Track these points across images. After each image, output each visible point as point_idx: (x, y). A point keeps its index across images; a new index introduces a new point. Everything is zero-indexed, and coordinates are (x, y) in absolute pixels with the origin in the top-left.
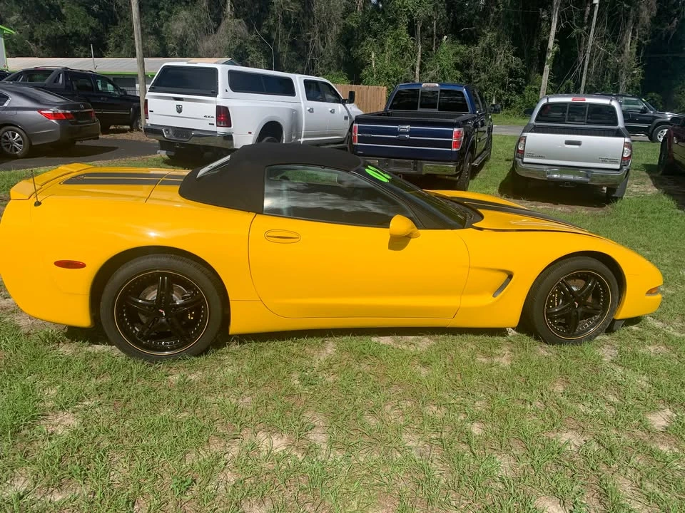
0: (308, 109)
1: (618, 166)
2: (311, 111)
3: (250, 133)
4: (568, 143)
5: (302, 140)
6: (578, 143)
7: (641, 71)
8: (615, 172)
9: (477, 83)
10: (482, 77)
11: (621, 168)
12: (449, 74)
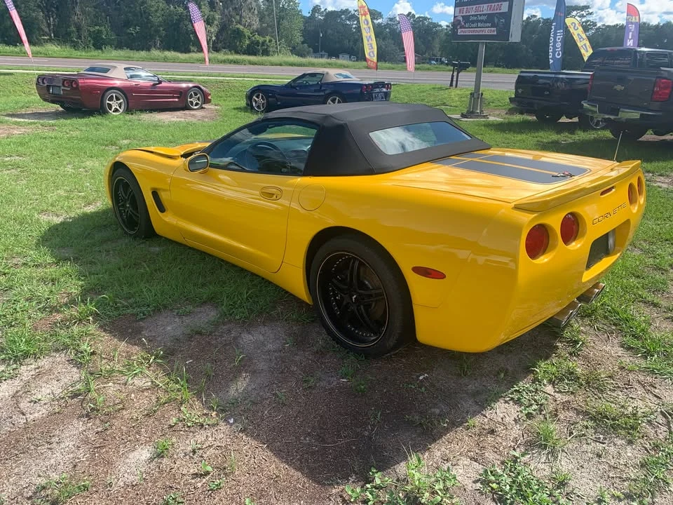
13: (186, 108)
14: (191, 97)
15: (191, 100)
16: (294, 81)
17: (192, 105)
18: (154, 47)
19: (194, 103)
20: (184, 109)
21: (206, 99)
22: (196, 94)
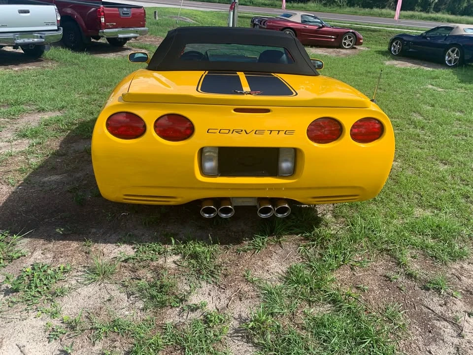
1: (56, 28)
13: (340, 47)
14: (345, 39)
15: (345, 41)
16: (428, 32)
17: (345, 45)
18: (388, 7)
19: (347, 44)
20: (337, 48)
21: (358, 42)
22: (350, 37)
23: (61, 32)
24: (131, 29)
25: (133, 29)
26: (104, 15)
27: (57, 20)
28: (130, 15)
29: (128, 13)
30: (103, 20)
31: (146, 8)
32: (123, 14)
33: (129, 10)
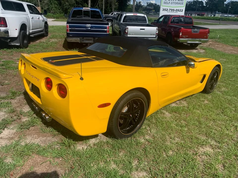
0: (32, 17)
1: (155, 36)
2: (33, 18)
3: (16, 29)
4: (141, 29)
5: (31, 31)
6: (144, 29)
7: (118, 4)
8: (154, 38)
9: (65, 6)
10: (67, 4)
11: (156, 37)
12: (53, 2)
23: (156, 38)
24: (197, 39)
25: (198, 39)
26: (182, 32)
27: (156, 33)
28: (198, 33)
29: (197, 31)
30: (181, 34)
31: (210, 29)
32: (194, 32)
33: (198, 30)
